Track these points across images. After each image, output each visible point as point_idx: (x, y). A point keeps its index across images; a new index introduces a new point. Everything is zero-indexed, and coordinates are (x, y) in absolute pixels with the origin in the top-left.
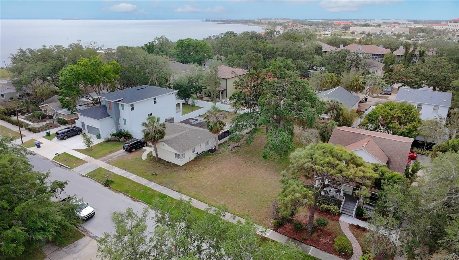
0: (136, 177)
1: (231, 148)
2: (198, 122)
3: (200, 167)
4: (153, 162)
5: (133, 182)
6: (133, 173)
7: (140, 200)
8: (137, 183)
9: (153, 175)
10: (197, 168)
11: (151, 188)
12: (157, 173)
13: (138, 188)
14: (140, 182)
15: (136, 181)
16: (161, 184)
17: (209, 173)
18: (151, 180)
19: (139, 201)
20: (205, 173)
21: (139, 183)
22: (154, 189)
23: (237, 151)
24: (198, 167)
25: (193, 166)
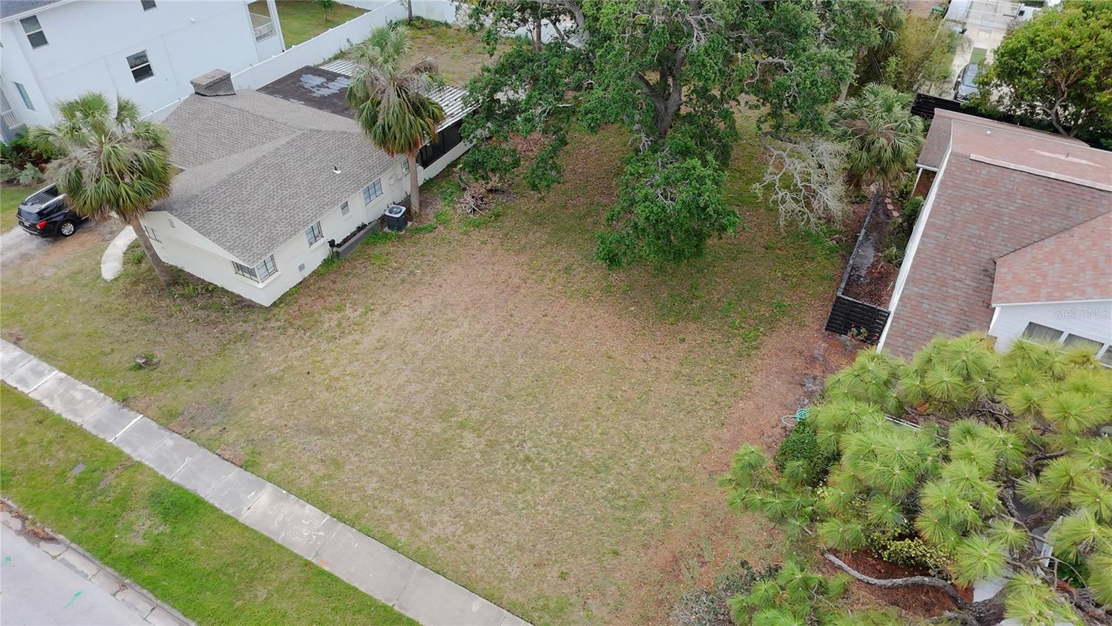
0: (61, 380)
1: (472, 202)
2: (335, 87)
3: (348, 312)
4: (146, 292)
5: (43, 417)
6: (49, 357)
7: (61, 537)
8: (59, 421)
9: (140, 367)
10: (336, 316)
11: (119, 453)
12: (159, 355)
13: (61, 454)
14: (75, 412)
15: (56, 406)
16: (169, 419)
17: (382, 346)
18: (125, 401)
19: (52, 540)
20: (368, 342)
21: (70, 417)
22: (136, 457)
23: (498, 216)
24: (340, 309)
25: (318, 306)
